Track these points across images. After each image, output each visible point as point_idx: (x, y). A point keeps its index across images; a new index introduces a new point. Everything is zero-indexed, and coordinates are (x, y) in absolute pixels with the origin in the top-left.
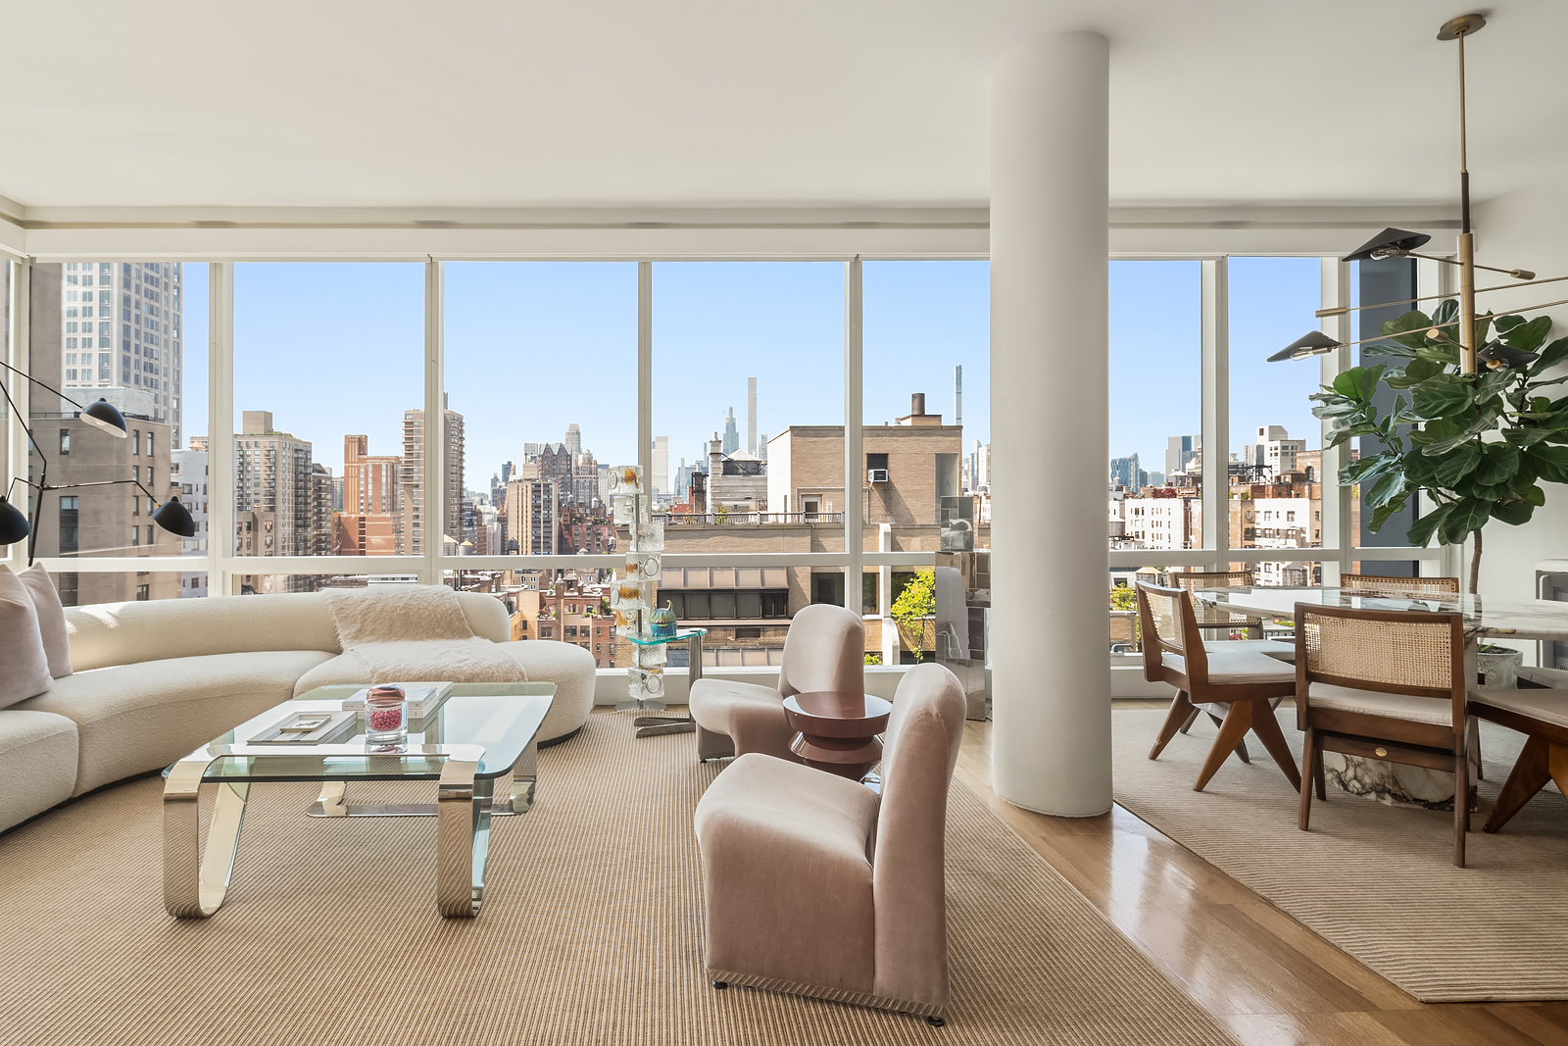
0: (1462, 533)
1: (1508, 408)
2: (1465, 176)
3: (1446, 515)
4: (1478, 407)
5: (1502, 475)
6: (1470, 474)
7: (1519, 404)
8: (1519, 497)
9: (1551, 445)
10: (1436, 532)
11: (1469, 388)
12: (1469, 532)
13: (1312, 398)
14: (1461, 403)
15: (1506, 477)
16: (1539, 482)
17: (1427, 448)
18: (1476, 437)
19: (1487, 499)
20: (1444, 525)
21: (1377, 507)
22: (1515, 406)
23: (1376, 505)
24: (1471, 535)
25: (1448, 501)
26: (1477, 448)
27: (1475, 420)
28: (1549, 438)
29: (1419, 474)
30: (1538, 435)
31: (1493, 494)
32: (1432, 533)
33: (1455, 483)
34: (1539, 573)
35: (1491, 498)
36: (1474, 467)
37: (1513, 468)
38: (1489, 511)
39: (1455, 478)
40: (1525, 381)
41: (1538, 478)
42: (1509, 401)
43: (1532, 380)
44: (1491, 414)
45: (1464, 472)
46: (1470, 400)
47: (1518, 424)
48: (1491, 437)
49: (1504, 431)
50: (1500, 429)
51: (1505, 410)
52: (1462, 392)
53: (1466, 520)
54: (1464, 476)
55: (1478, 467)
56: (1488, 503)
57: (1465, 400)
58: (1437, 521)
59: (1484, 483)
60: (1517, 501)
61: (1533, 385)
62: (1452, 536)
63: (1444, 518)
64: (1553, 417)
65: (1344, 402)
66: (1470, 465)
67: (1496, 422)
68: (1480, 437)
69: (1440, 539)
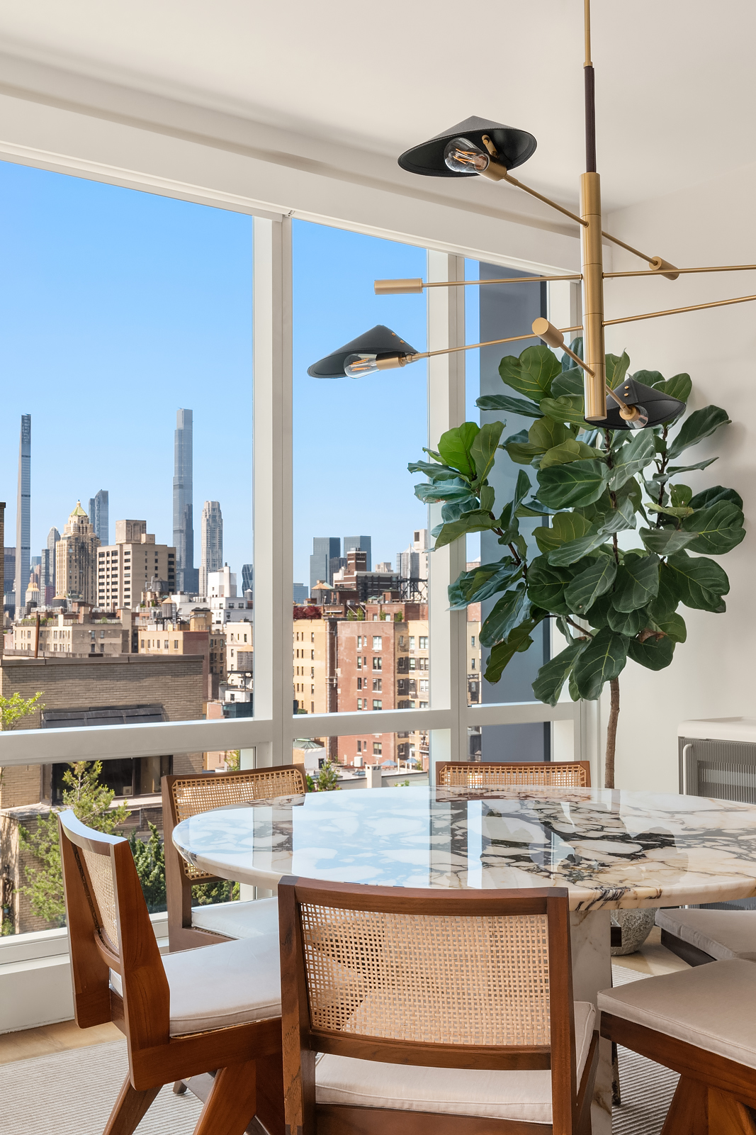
0: (597, 684)
1: (646, 500)
2: (590, 72)
3: (578, 655)
4: (613, 495)
5: (641, 598)
6: (605, 594)
7: (658, 497)
8: (660, 630)
9: (692, 554)
10: (567, 683)
11: (603, 465)
12: (604, 681)
13: (412, 468)
14: (593, 488)
15: (645, 600)
16: (682, 609)
17: (554, 553)
18: (611, 541)
19: (624, 632)
20: (576, 671)
21: (496, 643)
22: (654, 498)
23: (494, 640)
24: (607, 685)
25: (582, 635)
26: (612, 557)
27: (611, 514)
28: (691, 545)
29: (546, 594)
30: (680, 540)
31: (632, 625)
32: (562, 683)
33: (587, 608)
34: (682, 741)
35: (629, 632)
36: (609, 584)
37: (652, 587)
38: (626, 651)
39: (587, 600)
40: (664, 464)
41: (680, 603)
42: (647, 491)
43: (672, 463)
44: (629, 506)
45: (598, 592)
46: (604, 483)
47: (658, 526)
48: (630, 541)
49: (643, 531)
50: (638, 528)
51: (643, 502)
52: (595, 472)
53: (599, 663)
54: (598, 597)
55: (614, 584)
56: (625, 638)
57: (598, 484)
58: (567, 665)
59: (619, 609)
60: (657, 635)
61: (673, 470)
62: (585, 689)
63: (576, 662)
64: (695, 516)
65: (453, 477)
66: (605, 581)
67: (634, 519)
68: (616, 541)
69: (572, 692)
